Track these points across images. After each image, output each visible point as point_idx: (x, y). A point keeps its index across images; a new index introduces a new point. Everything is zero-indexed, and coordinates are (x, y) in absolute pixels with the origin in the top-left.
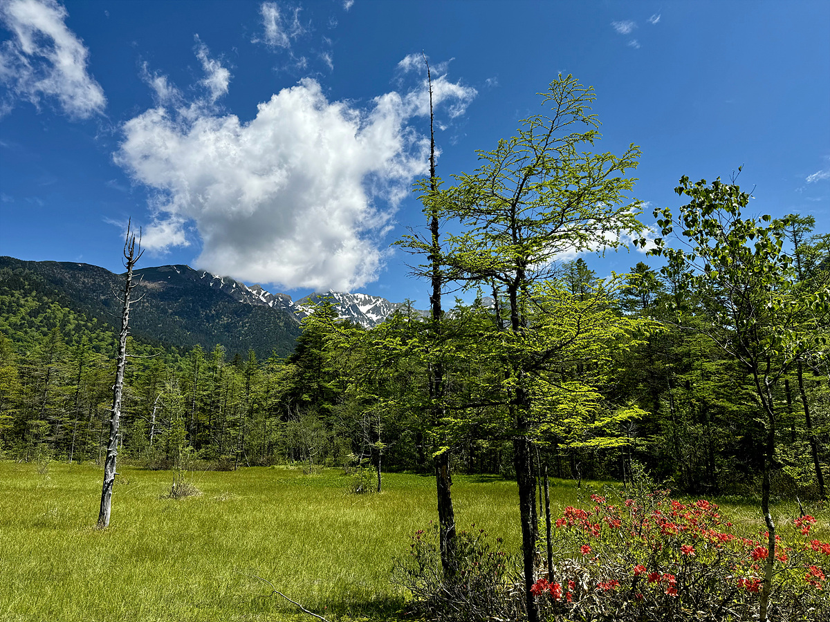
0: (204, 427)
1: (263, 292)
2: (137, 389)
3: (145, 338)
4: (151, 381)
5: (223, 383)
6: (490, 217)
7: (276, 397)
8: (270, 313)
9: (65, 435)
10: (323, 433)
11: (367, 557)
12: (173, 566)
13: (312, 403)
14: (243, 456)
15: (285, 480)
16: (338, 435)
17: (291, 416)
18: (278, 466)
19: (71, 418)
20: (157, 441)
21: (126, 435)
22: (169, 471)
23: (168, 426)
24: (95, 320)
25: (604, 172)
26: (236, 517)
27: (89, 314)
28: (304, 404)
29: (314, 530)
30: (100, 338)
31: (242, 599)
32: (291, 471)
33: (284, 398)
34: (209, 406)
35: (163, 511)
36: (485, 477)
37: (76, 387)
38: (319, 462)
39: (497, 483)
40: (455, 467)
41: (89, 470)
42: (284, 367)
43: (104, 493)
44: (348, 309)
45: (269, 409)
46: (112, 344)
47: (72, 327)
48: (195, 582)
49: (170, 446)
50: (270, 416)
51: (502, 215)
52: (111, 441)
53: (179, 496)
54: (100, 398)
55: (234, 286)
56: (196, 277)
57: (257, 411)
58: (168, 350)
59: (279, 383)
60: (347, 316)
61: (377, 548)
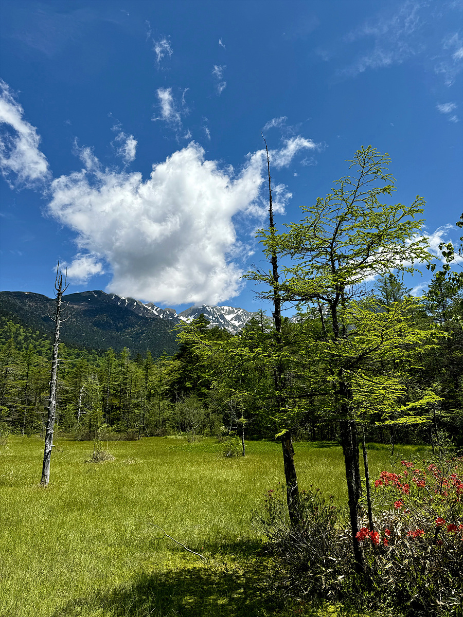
0: (116, 408)
1: (155, 308)
2: (68, 381)
3: (73, 344)
4: (78, 375)
5: (129, 375)
6: (314, 253)
7: (167, 385)
8: (161, 323)
9: (18, 416)
10: (202, 411)
11: (234, 508)
12: (93, 514)
13: (193, 388)
14: (144, 429)
15: (174, 447)
16: (213, 413)
17: (178, 398)
18: (170, 437)
19: (23, 404)
20: (83, 419)
21: (61, 415)
22: (92, 442)
23: (91, 408)
24: (38, 332)
25: (397, 218)
26: (139, 477)
27: (34, 328)
28: (187, 390)
29: (195, 486)
30: (41, 345)
31: (143, 540)
32: (179, 440)
33: (172, 385)
34: (120, 393)
35: (87, 473)
36: (325, 443)
37: (26, 381)
38: (199, 433)
39: (334, 448)
40: (301, 436)
41: (36, 441)
42: (172, 362)
43: (45, 460)
44: (217, 318)
45: (162, 394)
46: (50, 349)
47: (22, 338)
48: (109, 528)
49: (92, 423)
50: (163, 399)
51: (323, 251)
52: (48, 422)
53: (99, 461)
54: (42, 388)
55: (135, 304)
56: (108, 298)
57: (153, 395)
58: (90, 352)
59: (169, 374)
60: (217, 323)
61: (242, 500)
